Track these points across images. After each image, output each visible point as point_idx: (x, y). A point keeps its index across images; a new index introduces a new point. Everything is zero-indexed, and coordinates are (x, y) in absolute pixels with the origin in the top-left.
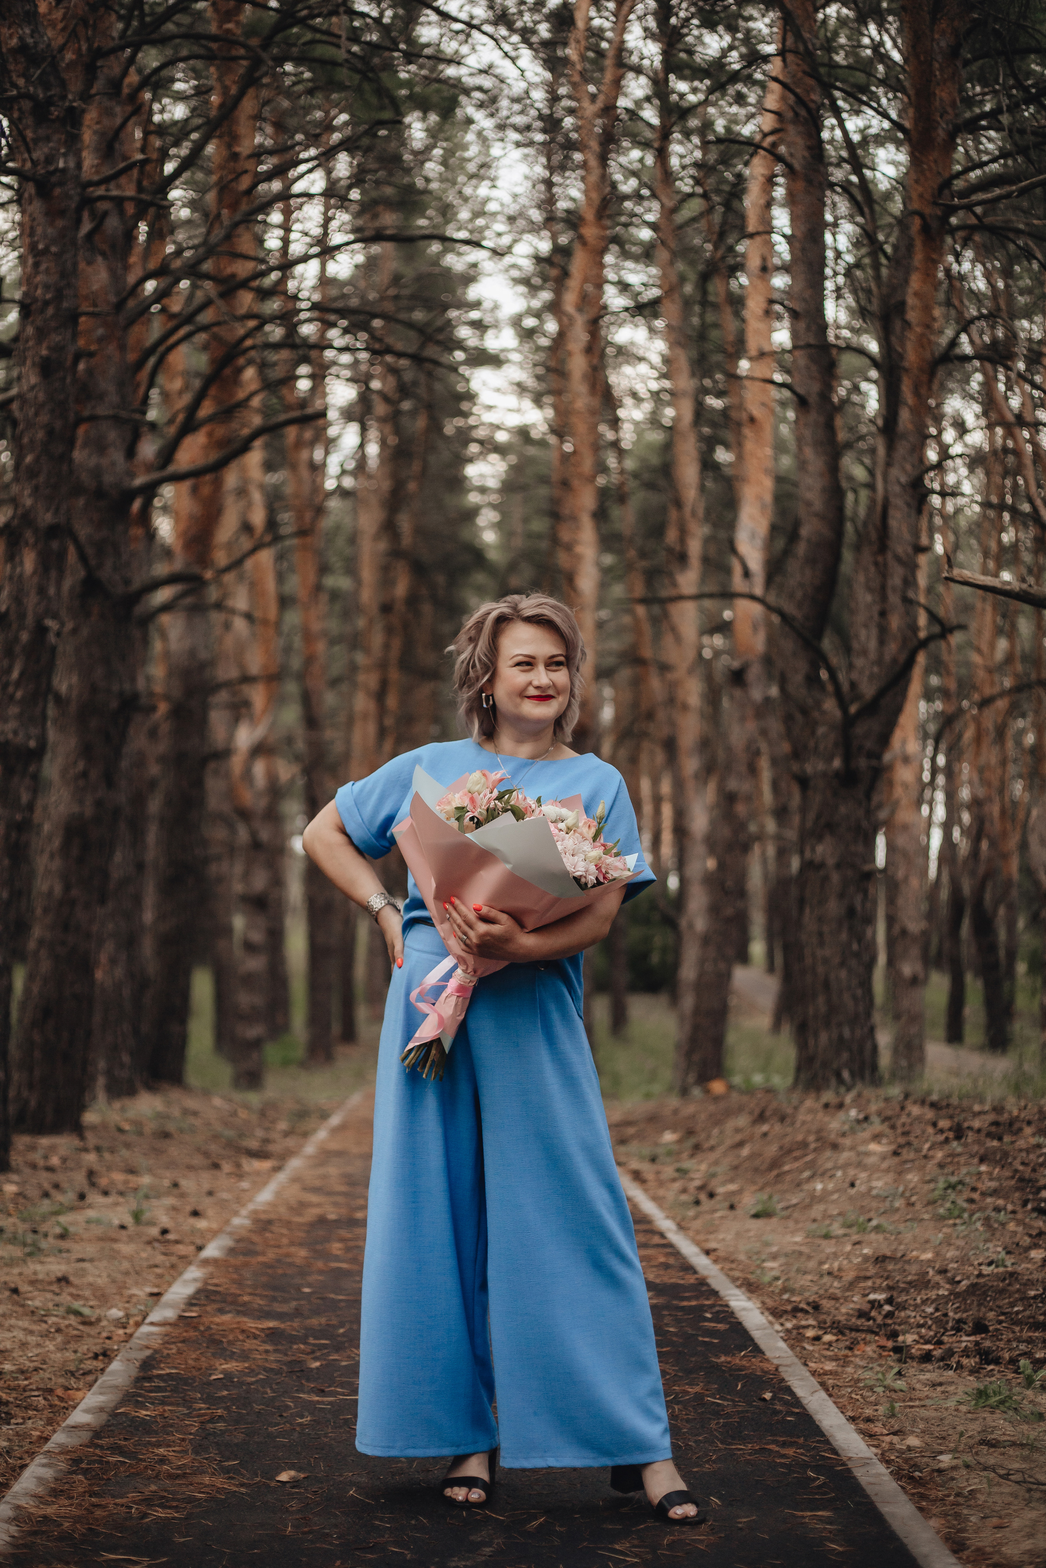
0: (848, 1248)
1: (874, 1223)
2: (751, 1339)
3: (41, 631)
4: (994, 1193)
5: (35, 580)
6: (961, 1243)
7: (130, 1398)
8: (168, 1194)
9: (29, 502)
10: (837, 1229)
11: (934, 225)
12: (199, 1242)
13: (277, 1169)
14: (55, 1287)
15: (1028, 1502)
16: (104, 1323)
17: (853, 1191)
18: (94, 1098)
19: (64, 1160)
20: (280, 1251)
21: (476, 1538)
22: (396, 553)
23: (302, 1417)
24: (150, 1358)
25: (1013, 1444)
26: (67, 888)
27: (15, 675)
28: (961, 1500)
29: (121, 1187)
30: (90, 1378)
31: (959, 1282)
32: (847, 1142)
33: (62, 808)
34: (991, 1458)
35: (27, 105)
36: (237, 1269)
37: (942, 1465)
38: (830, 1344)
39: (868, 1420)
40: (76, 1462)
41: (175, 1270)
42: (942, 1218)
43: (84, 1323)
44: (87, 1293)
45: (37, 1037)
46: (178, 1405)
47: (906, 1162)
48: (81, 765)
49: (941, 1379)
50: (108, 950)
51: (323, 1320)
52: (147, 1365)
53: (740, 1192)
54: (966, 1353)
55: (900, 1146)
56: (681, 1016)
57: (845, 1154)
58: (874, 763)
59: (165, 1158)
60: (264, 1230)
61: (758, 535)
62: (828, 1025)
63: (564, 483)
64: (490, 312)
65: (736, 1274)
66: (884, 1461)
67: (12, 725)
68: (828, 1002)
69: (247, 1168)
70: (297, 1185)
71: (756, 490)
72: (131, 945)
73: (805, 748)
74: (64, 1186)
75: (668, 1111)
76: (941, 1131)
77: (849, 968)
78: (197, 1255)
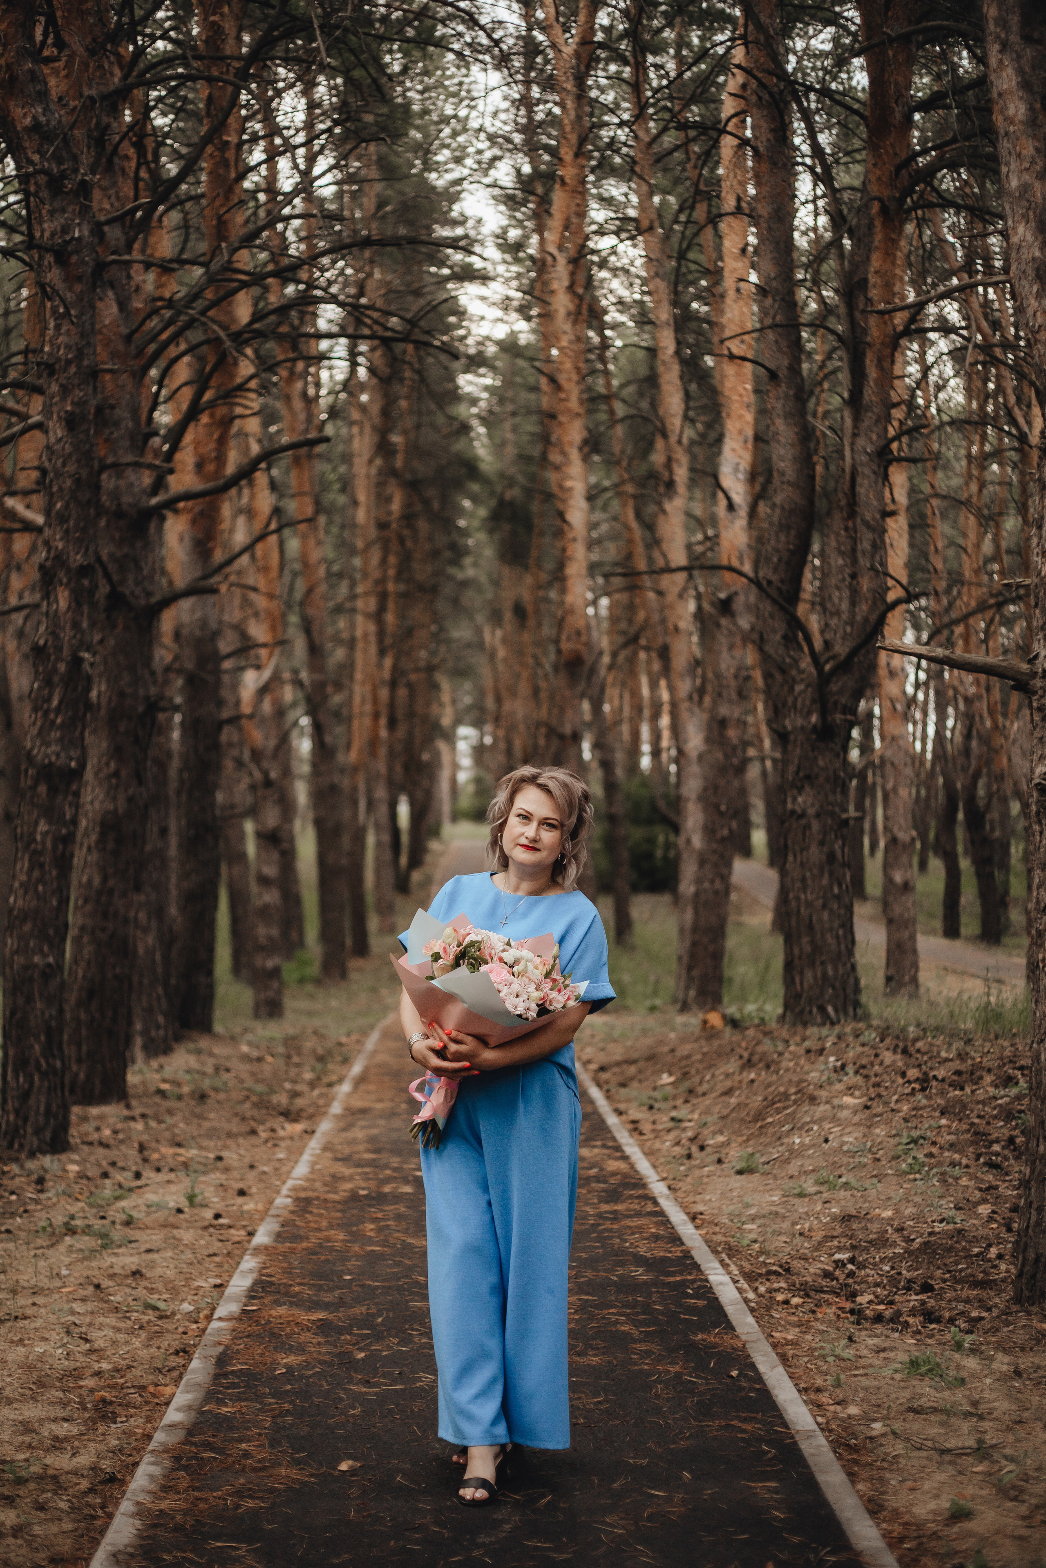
0: (819, 1208)
1: (844, 1180)
2: (725, 1315)
3: (77, 661)
4: (952, 1146)
5: (69, 614)
6: (918, 1199)
7: (211, 1396)
8: (214, 1169)
9: (60, 545)
10: (810, 1187)
11: (892, 205)
12: (250, 1227)
13: (309, 1134)
14: (130, 1281)
15: (940, 1464)
16: (178, 1316)
17: (826, 1146)
18: (133, 1061)
19: (115, 1132)
20: (321, 1235)
21: (498, 1516)
23: (354, 1408)
24: (223, 1354)
25: (935, 1410)
26: (105, 879)
27: (55, 703)
28: (885, 1465)
29: (171, 1162)
30: (175, 1374)
31: (914, 1240)
32: (823, 1094)
33: (97, 806)
34: (915, 1425)
35: (42, 179)
36: (285, 1255)
37: (874, 1433)
38: (797, 1307)
39: (819, 1390)
40: (177, 1459)
41: (233, 1256)
42: (904, 1173)
43: (161, 1318)
44: (160, 1286)
45: (83, 1016)
46: (251, 1400)
47: (876, 1115)
48: (113, 765)
49: (886, 1345)
51: (364, 1309)
52: (222, 1361)
53: (727, 1143)
54: (913, 1312)
55: (871, 1099)
56: (682, 931)
57: (822, 1108)
58: (849, 717)
59: (206, 1125)
60: (305, 1211)
61: (741, 468)
62: (812, 965)
63: (553, 416)
64: (474, 228)
65: (719, 1238)
66: (825, 1429)
67: (54, 748)
68: (812, 942)
69: (281, 1133)
70: (329, 1155)
71: (738, 425)
72: (159, 912)
73: (785, 704)
74: (120, 1164)
75: (666, 1049)
76: (909, 1082)
77: (832, 911)
78: (249, 1242)
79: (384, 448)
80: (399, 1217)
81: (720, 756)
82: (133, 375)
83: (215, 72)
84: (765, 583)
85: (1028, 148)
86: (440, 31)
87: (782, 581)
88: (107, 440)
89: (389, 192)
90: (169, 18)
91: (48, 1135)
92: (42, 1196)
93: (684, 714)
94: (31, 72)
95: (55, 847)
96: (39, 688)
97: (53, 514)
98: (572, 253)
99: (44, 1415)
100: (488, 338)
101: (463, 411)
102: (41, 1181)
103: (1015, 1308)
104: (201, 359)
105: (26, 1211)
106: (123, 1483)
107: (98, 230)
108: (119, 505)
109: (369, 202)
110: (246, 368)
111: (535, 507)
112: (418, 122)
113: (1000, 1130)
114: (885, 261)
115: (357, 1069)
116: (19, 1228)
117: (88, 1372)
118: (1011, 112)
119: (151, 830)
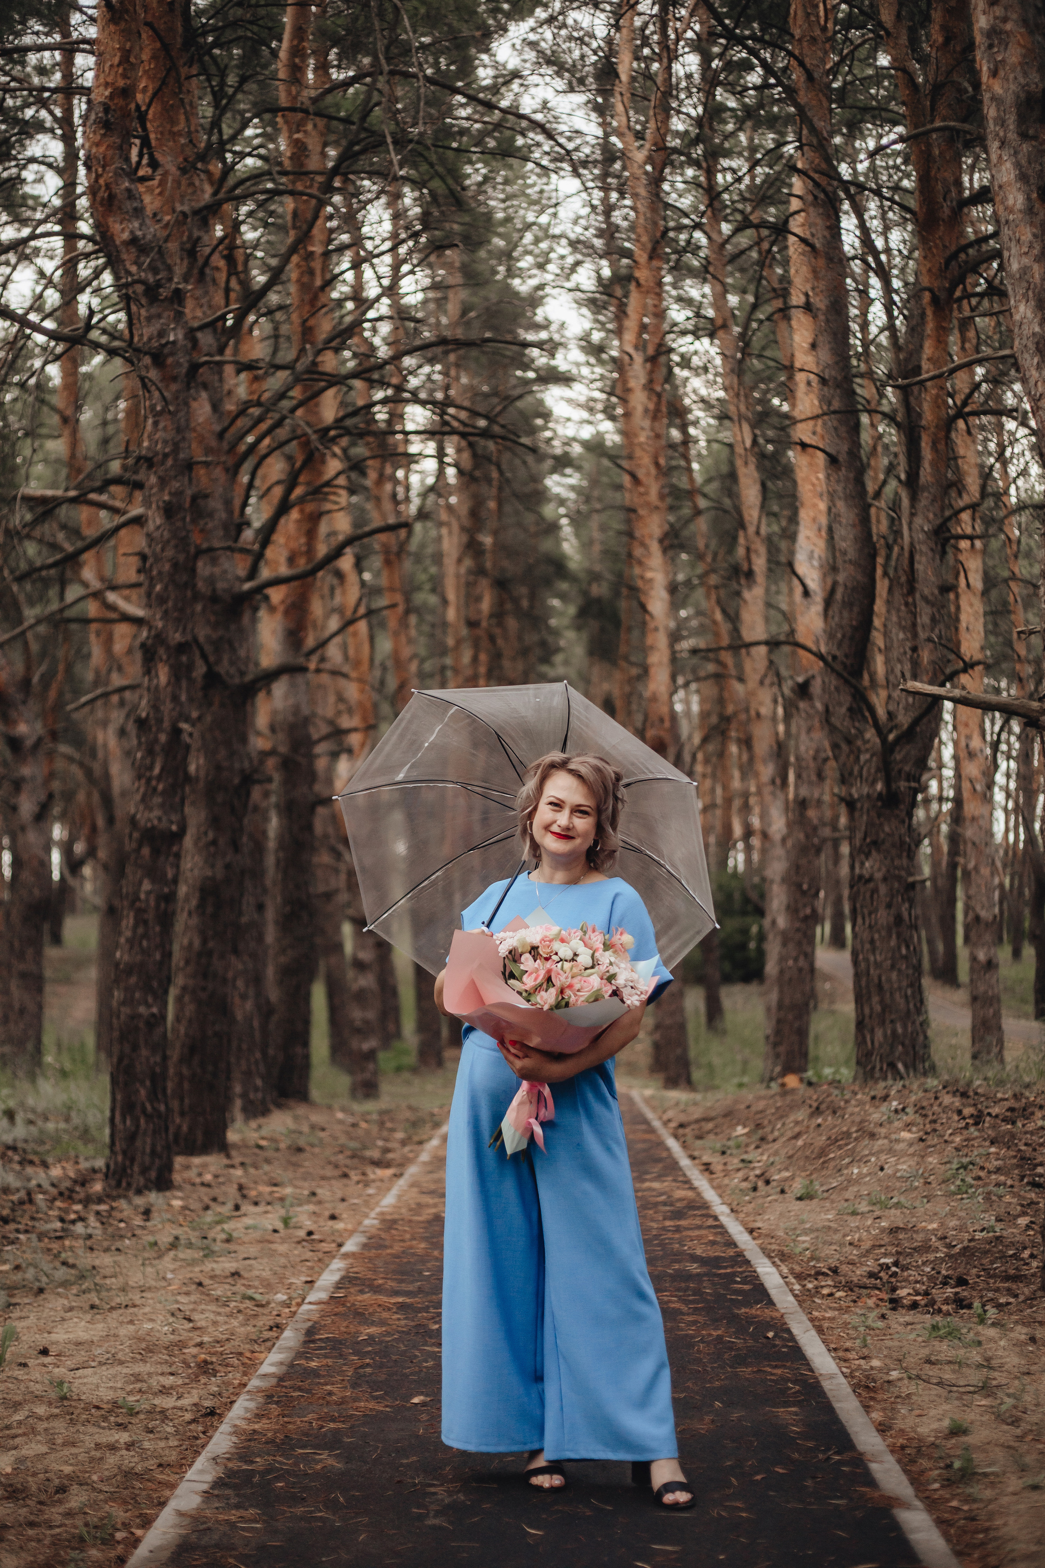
0: (869, 1222)
1: (895, 1200)
2: (768, 1295)
3: (176, 732)
4: (998, 1170)
5: (169, 689)
6: (963, 1214)
7: (301, 1354)
8: (309, 1202)
9: (160, 624)
10: (863, 1207)
11: (943, 296)
12: (339, 1240)
13: (398, 1176)
14: (230, 1280)
15: (947, 1399)
16: (273, 1305)
17: (881, 1174)
18: (234, 1118)
19: (216, 1176)
20: (405, 1244)
22: (479, 572)
24: (312, 1327)
25: (950, 1362)
26: (204, 942)
27: (157, 771)
28: (898, 1400)
29: (269, 1198)
30: (269, 1344)
31: (955, 1246)
32: (883, 1131)
33: (196, 872)
34: (931, 1372)
35: (140, 288)
36: (371, 1259)
37: (892, 1378)
38: (839, 1298)
39: (847, 1350)
40: (269, 1397)
41: (322, 1264)
42: (952, 1194)
43: (258, 1305)
44: (256, 1283)
45: (185, 1071)
46: (337, 1358)
47: (929, 1147)
48: (211, 835)
49: (915, 1320)
50: (240, 988)
52: (310, 1332)
53: (792, 1178)
54: (946, 1301)
55: (927, 1133)
56: (768, 1009)
57: (880, 1142)
58: (913, 784)
59: (301, 1170)
60: (390, 1228)
61: (816, 555)
62: (883, 1023)
63: (634, 511)
64: (558, 331)
65: (774, 1247)
66: (848, 1376)
67: (157, 813)
68: (882, 1002)
69: (372, 1176)
70: (415, 1190)
71: (812, 514)
72: (257, 980)
73: (851, 774)
74: (221, 1199)
75: (742, 1107)
76: (964, 1118)
77: (900, 971)
78: (338, 1250)
79: (472, 547)
81: (801, 836)
82: (227, 470)
83: (299, 187)
84: (830, 659)
85: (1027, 234)
86: (520, 141)
87: (846, 656)
88: (202, 531)
89: (475, 300)
90: (257, 136)
91: (153, 1174)
92: (149, 1224)
93: (768, 798)
94: (128, 190)
95: (158, 906)
96: (142, 758)
97: (153, 596)
98: (651, 351)
99: (152, 1370)
100: (574, 439)
101: (549, 510)
102: (147, 1212)
103: (1040, 1294)
104: (290, 458)
105: (134, 1235)
106: (221, 1416)
107: (191, 334)
108: (214, 590)
109: (453, 307)
110: (334, 466)
111: (623, 605)
112: (501, 230)
114: (937, 348)
116: (128, 1247)
117: (192, 1343)
118: (1011, 202)
119: (248, 902)
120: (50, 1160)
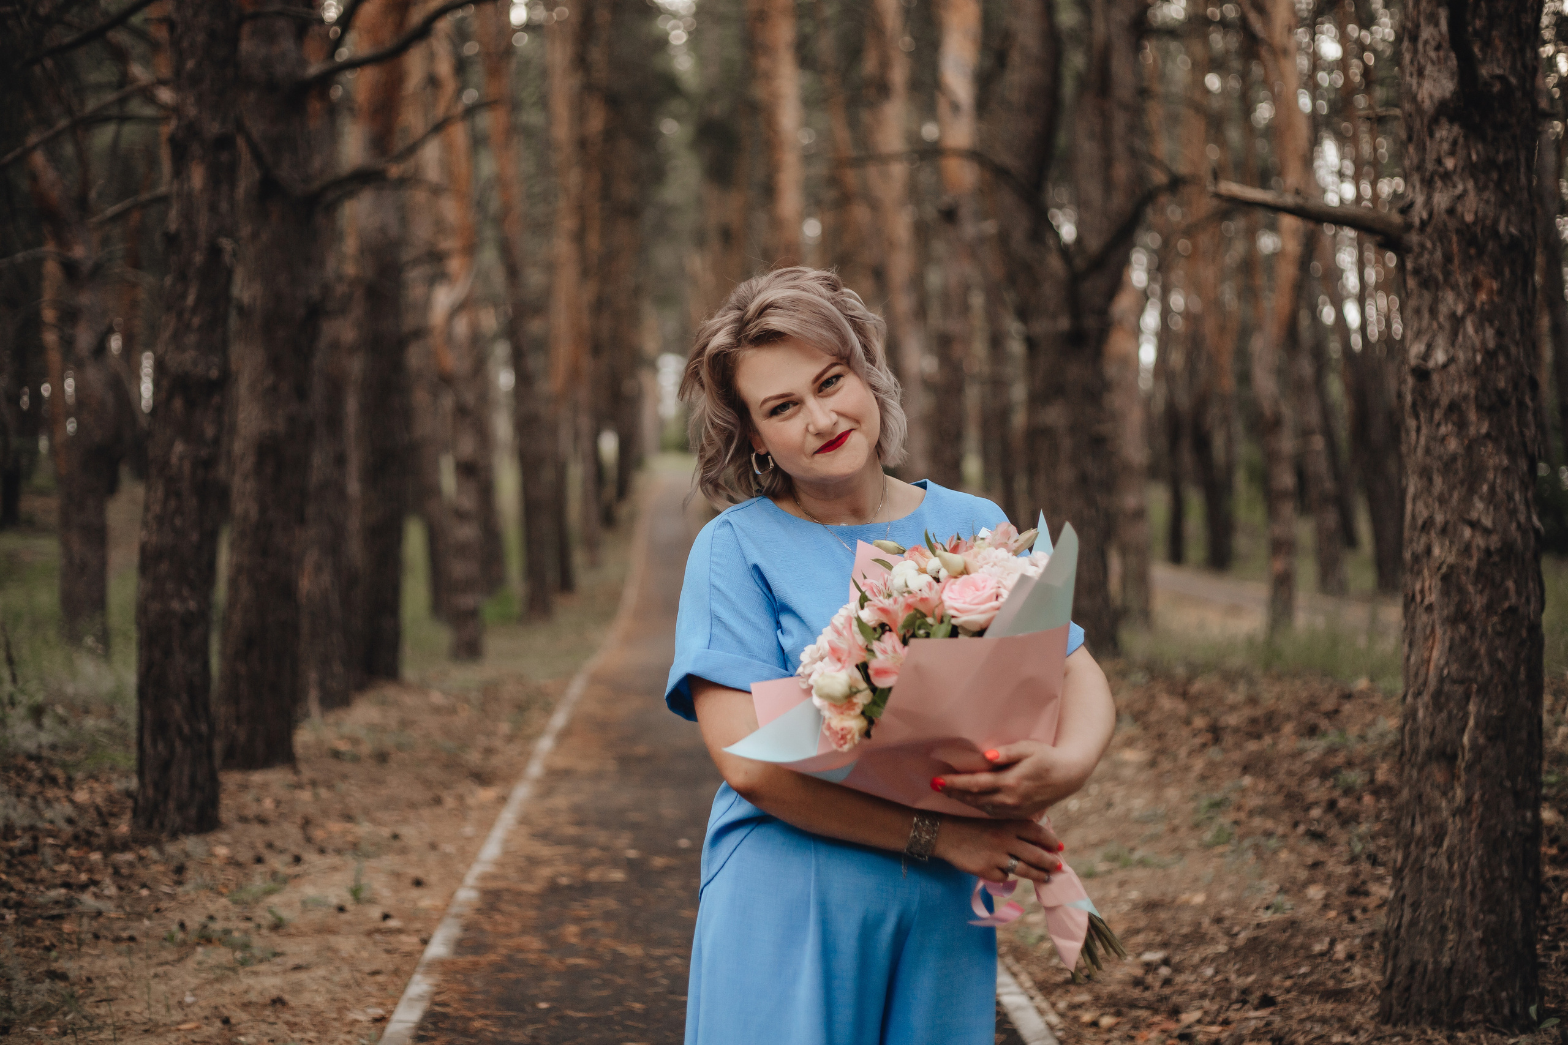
1: (1137, 855)
3: (215, 252)
4: (1263, 811)
5: (206, 196)
6: (1233, 880)
8: (388, 851)
9: (193, 112)
12: (423, 930)
13: (501, 803)
14: (269, 1013)
18: (307, 715)
19: (277, 805)
20: (511, 943)
22: (588, 88)
26: (263, 509)
27: (191, 300)
29: (339, 843)
31: (1236, 935)
33: (253, 426)
36: (465, 973)
38: (1110, 1030)
41: (401, 976)
42: (1208, 847)
44: (305, 1020)
45: (242, 669)
47: (1164, 774)
48: (269, 381)
50: (312, 557)
54: (1257, 1036)
55: (1155, 754)
59: (384, 792)
60: (493, 908)
63: (760, 18)
67: (191, 354)
69: (469, 802)
70: (525, 830)
72: (334, 547)
74: (278, 846)
76: (1197, 733)
78: (422, 952)
80: (608, 916)
91: (193, 812)
92: (180, 890)
95: (195, 472)
96: (169, 287)
102: (180, 870)
103: (1387, 1029)
105: (158, 910)
108: (271, 75)
111: (741, 122)
113: (1316, 790)
115: (559, 720)
116: (147, 935)
119: (319, 460)
120: (79, 775)
